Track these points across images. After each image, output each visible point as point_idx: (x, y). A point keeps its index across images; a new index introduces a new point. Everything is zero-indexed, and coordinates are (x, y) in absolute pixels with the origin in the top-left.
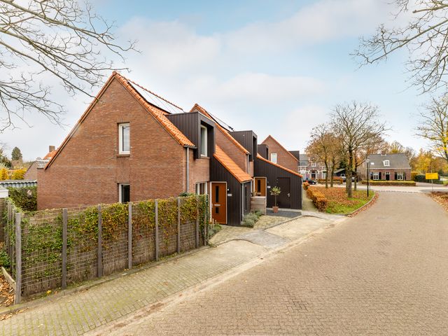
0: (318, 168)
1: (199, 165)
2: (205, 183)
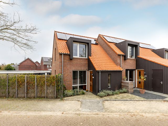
1: (76, 62)
2: (86, 71)
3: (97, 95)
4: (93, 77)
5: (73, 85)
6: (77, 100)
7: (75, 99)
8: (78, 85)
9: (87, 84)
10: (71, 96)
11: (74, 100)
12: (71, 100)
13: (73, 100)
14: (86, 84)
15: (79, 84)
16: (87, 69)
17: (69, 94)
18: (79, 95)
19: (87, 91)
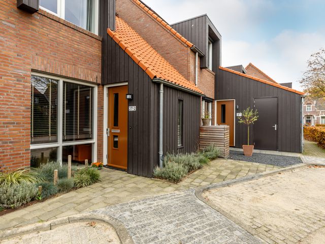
0: (315, 112)
1: (52, 35)
2: (92, 88)
3: (151, 176)
4: (133, 109)
5: (33, 147)
6: (81, 219)
7: (63, 217)
8: (60, 144)
9: (95, 140)
10: (34, 200)
11: (62, 223)
12: (37, 230)
13: (50, 227)
14: (91, 138)
15: (64, 140)
16: (99, 81)
17: (20, 195)
18: (75, 187)
19: (100, 167)
